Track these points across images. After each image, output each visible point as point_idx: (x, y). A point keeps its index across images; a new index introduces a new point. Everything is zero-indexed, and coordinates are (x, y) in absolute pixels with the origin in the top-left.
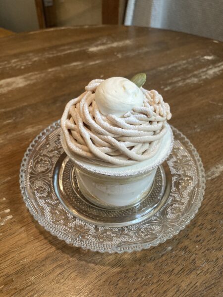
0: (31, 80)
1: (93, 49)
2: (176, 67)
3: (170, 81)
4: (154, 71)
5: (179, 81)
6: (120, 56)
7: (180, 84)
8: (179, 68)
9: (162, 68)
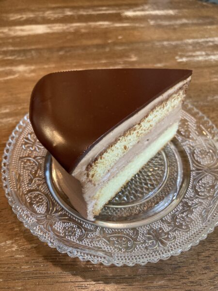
0: (52, 30)
1: (130, 13)
2: (207, 42)
3: (190, 54)
4: (179, 42)
5: (202, 55)
6: (152, 23)
7: (200, 58)
8: (211, 44)
9: (190, 41)
